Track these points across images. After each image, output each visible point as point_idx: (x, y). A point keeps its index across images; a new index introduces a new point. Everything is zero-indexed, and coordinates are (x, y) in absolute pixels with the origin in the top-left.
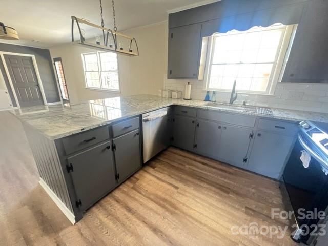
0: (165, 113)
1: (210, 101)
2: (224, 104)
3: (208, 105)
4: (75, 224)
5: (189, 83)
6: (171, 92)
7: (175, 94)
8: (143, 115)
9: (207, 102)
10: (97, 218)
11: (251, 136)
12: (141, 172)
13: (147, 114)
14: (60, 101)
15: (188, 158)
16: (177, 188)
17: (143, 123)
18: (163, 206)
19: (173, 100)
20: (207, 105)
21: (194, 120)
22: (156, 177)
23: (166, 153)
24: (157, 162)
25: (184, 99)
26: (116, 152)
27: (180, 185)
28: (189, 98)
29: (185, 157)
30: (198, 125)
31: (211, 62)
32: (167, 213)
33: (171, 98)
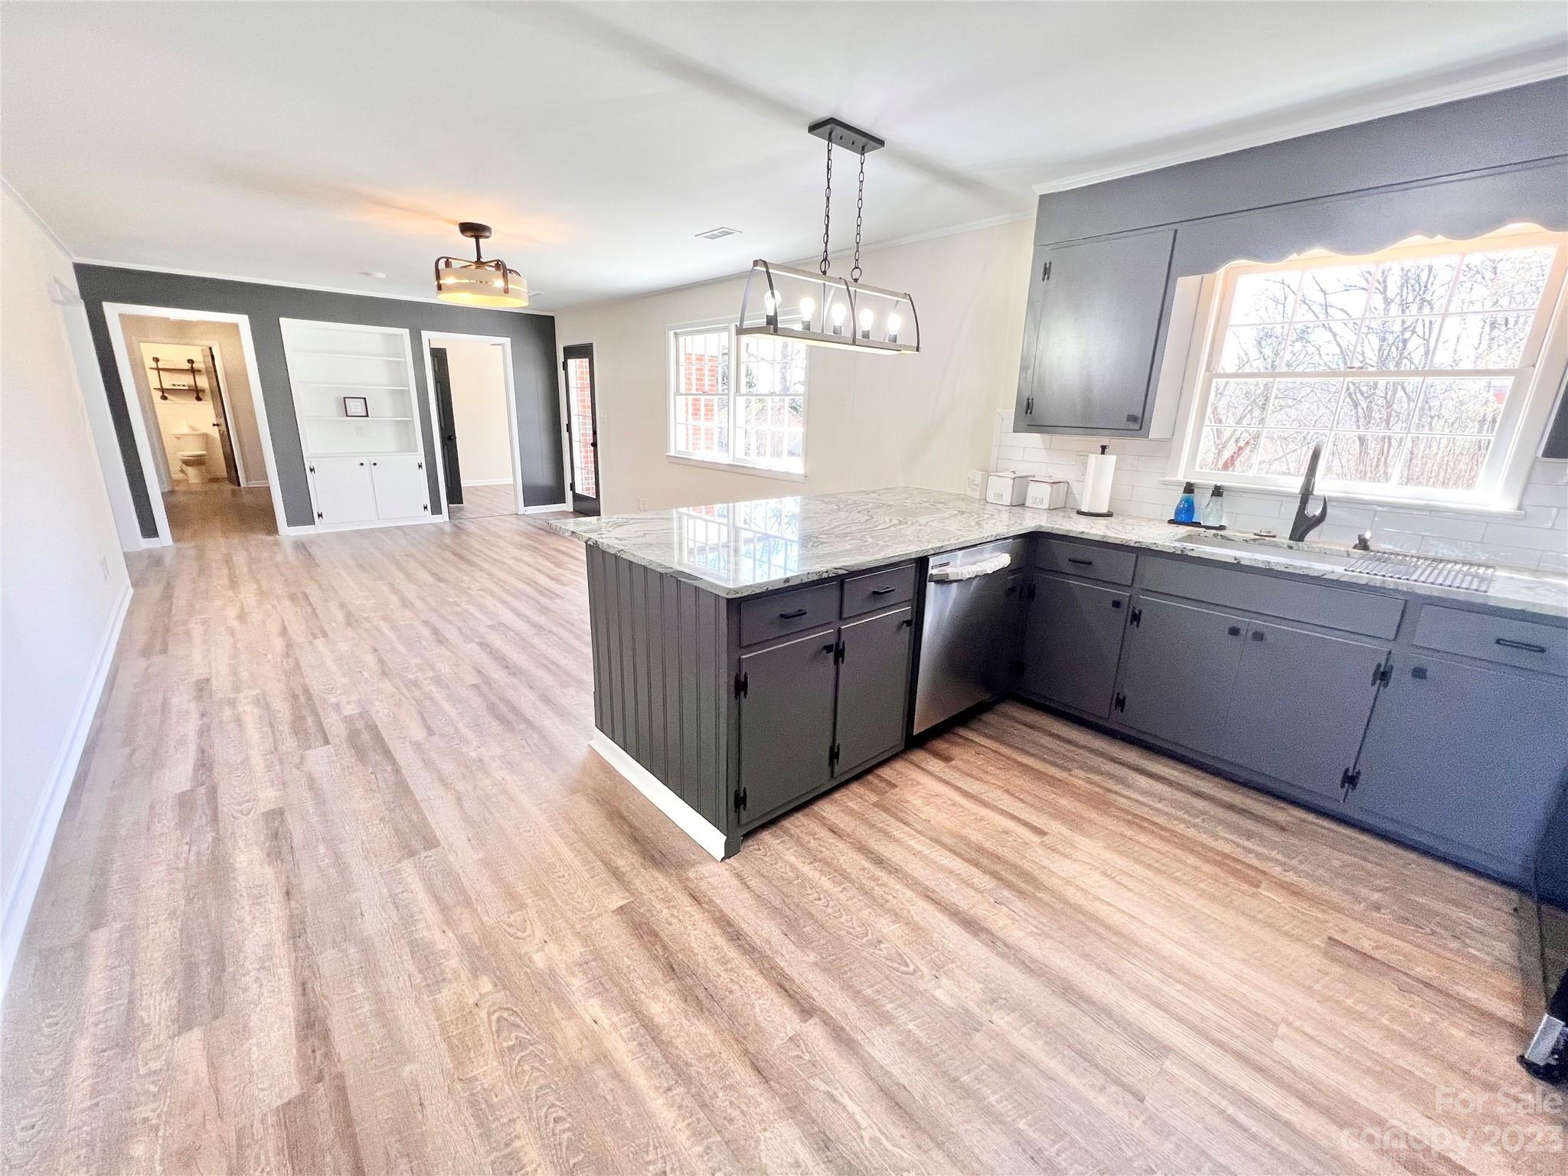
0: (1003, 560)
1: (1198, 525)
2: (1263, 539)
3: (1189, 538)
4: (723, 859)
5: (1104, 448)
6: (1022, 482)
7: (1040, 494)
8: (932, 561)
9: (1183, 530)
10: (781, 858)
11: (1383, 676)
12: (899, 766)
13: (943, 558)
14: (562, 500)
15: (1083, 747)
16: (1042, 833)
17: (931, 587)
18: (994, 875)
19: (1028, 514)
20: (1179, 540)
21: (1124, 594)
22: (958, 789)
23: (989, 718)
24: (958, 745)
25: (1080, 513)
26: (842, 667)
27: (1055, 827)
28: (1104, 511)
29: (1069, 742)
30: (1136, 617)
31: (1208, 369)
32: (1006, 893)
33: (1023, 505)
